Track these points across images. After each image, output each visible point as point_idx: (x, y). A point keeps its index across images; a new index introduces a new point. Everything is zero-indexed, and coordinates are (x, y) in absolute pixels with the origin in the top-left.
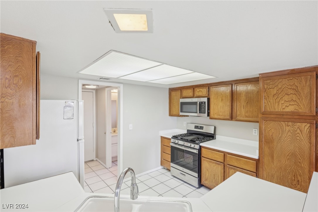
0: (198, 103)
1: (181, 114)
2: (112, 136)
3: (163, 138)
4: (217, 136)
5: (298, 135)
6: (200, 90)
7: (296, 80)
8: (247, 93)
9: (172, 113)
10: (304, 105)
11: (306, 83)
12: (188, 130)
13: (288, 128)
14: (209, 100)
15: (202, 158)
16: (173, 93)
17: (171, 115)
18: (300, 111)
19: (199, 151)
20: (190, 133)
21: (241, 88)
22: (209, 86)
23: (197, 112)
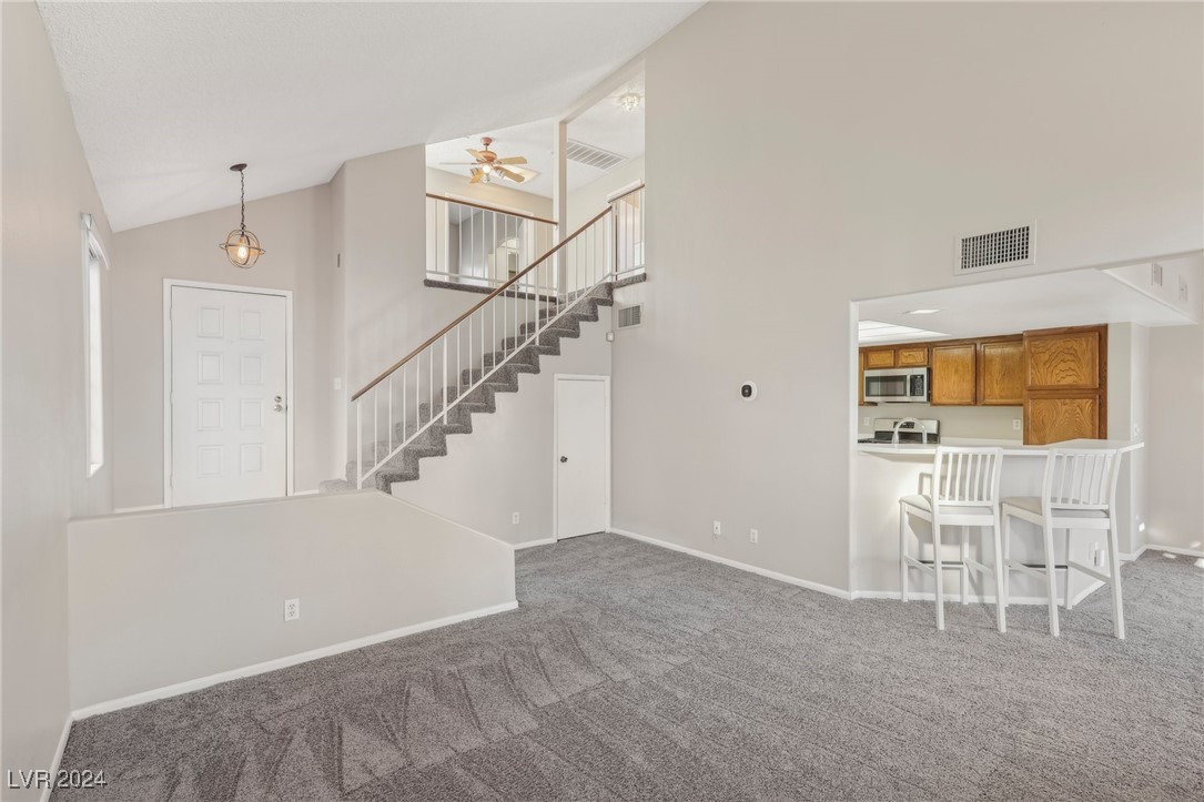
0: (907, 377)
1: (867, 399)
4: (943, 438)
5: (1077, 415)
7: (1075, 342)
8: (1004, 358)
10: (1085, 374)
11: (1087, 346)
12: (878, 431)
13: (1064, 408)
14: (930, 371)
18: (1080, 383)
21: (992, 351)
22: (929, 347)
23: (905, 394)
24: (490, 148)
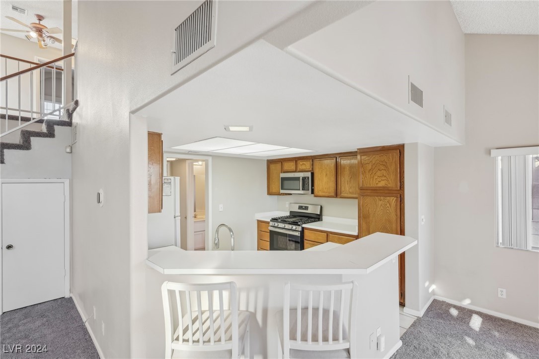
0: (301, 178)
1: (282, 191)
2: (195, 222)
3: (259, 222)
4: (324, 217)
5: (388, 208)
6: (304, 163)
7: (386, 157)
9: (271, 191)
10: (391, 180)
11: (393, 160)
12: (291, 212)
13: (381, 203)
14: (313, 174)
15: (305, 241)
16: (272, 166)
17: (270, 193)
18: (389, 185)
19: (301, 233)
20: (293, 214)
21: (344, 162)
23: (299, 190)
24: (42, 22)
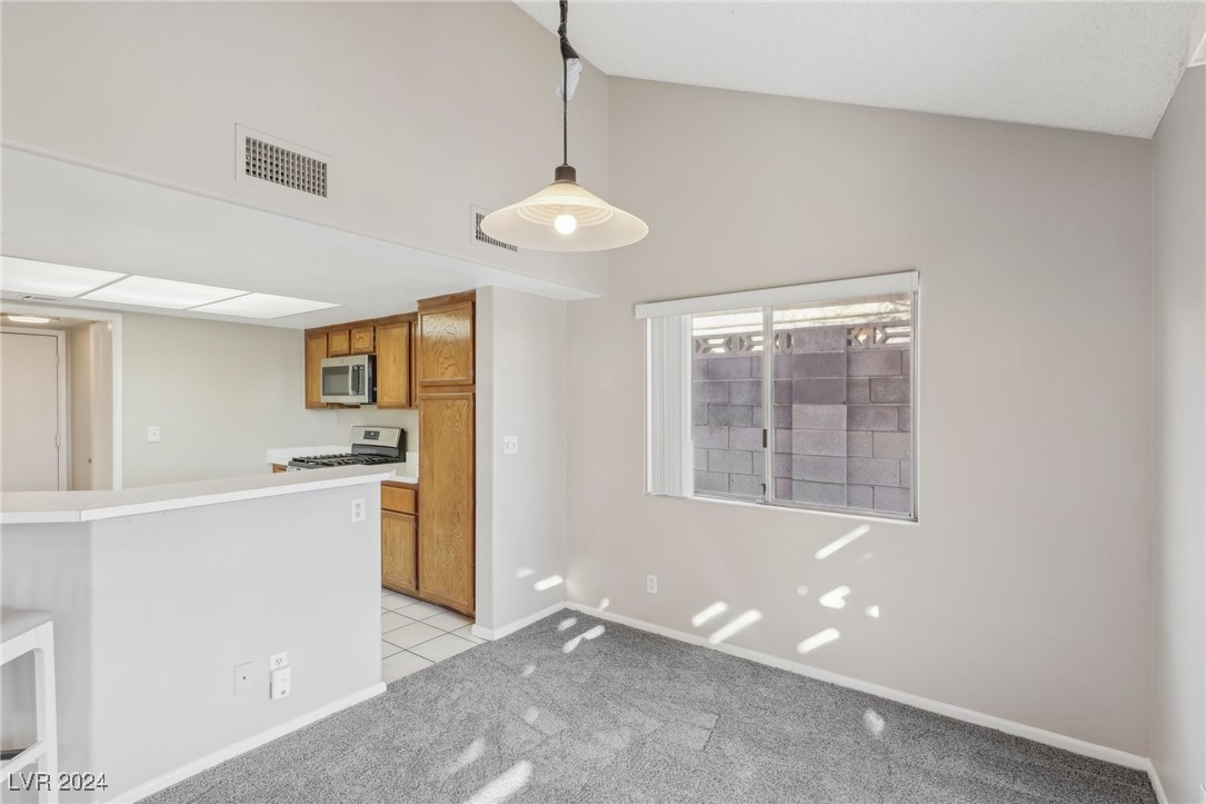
0: (351, 369)
1: (325, 400)
4: (408, 455)
5: (458, 423)
6: (361, 335)
7: (454, 317)
9: (310, 400)
10: (462, 364)
12: (354, 446)
13: (448, 412)
16: (314, 344)
17: (311, 405)
18: (459, 376)
22: (376, 325)
23: (348, 394)
